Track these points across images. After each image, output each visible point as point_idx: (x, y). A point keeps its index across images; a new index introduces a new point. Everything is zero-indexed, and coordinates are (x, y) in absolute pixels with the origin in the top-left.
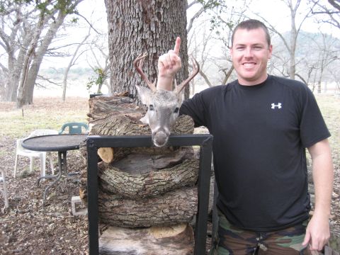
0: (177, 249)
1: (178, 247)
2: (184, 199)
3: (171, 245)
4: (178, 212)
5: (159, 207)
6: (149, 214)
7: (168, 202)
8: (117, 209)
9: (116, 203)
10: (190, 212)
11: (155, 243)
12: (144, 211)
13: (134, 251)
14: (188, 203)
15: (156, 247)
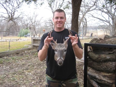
0: (108, 80)
1: (109, 79)
2: (111, 64)
3: (106, 78)
4: (109, 68)
5: (103, 65)
6: (100, 67)
7: (105, 64)
8: (92, 63)
9: (92, 62)
10: (112, 69)
11: (102, 76)
12: (99, 66)
13: (96, 76)
14: (112, 66)
15: (102, 77)
